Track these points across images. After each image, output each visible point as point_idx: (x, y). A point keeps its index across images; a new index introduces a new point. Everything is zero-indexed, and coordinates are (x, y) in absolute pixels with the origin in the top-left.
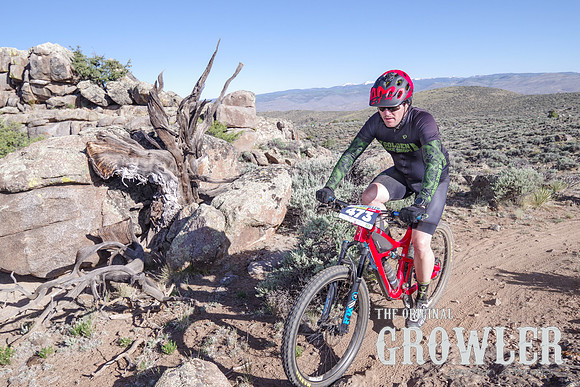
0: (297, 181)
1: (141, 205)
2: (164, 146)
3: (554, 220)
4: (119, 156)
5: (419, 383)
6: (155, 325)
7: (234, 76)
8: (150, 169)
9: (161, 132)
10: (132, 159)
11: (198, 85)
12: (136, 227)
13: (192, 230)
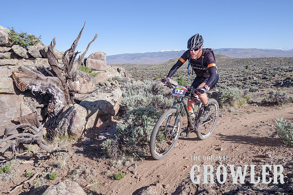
0: (125, 93)
1: (42, 105)
2: (55, 75)
3: (248, 112)
4: (30, 79)
5: (183, 188)
6: (47, 166)
7: (93, 40)
8: (48, 86)
9: (54, 68)
10: (38, 81)
11: (73, 44)
12: (40, 117)
13: (69, 117)
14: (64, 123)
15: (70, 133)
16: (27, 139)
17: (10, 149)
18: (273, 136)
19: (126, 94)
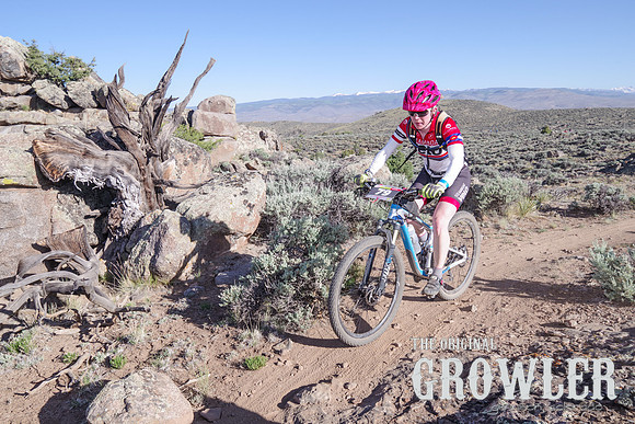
0: (272, 187)
1: (97, 212)
2: (124, 147)
3: (538, 230)
4: (71, 156)
6: (105, 340)
7: (205, 72)
8: (108, 172)
9: (121, 131)
10: (86, 160)
11: (163, 80)
12: (92, 236)
13: (154, 238)
14: (142, 251)
15: (155, 272)
16: (65, 284)
17: (30, 304)
18: (585, 282)
19: (275, 190)
